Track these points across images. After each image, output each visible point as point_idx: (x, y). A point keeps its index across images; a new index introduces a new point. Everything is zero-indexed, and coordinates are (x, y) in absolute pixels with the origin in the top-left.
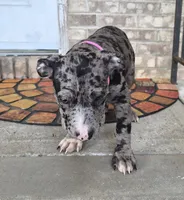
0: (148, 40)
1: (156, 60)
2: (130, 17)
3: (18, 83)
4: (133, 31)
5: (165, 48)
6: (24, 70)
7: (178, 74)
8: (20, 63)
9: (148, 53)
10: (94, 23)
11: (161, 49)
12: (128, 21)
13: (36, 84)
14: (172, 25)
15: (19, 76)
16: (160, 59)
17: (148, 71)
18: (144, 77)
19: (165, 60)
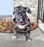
1: (34, 18)
3: (3, 23)
5: (36, 15)
7: (39, 21)
8: (3, 19)
9: (32, 16)
11: (35, 15)
13: (7, 23)
14: (37, 10)
16: (35, 18)
17: (32, 20)
19: (36, 18)
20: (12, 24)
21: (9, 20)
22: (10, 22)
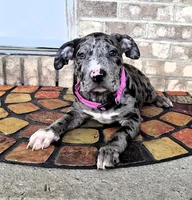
0: (185, 40)
2: (163, 7)
3: (8, 92)
4: (166, 27)
6: (18, 74)
8: (12, 65)
9: (185, 57)
10: (114, 14)
12: (161, 13)
13: (32, 95)
15: (11, 82)
17: (183, 82)
18: (177, 89)
20: (61, 97)
21: (45, 73)
22: (50, 89)
